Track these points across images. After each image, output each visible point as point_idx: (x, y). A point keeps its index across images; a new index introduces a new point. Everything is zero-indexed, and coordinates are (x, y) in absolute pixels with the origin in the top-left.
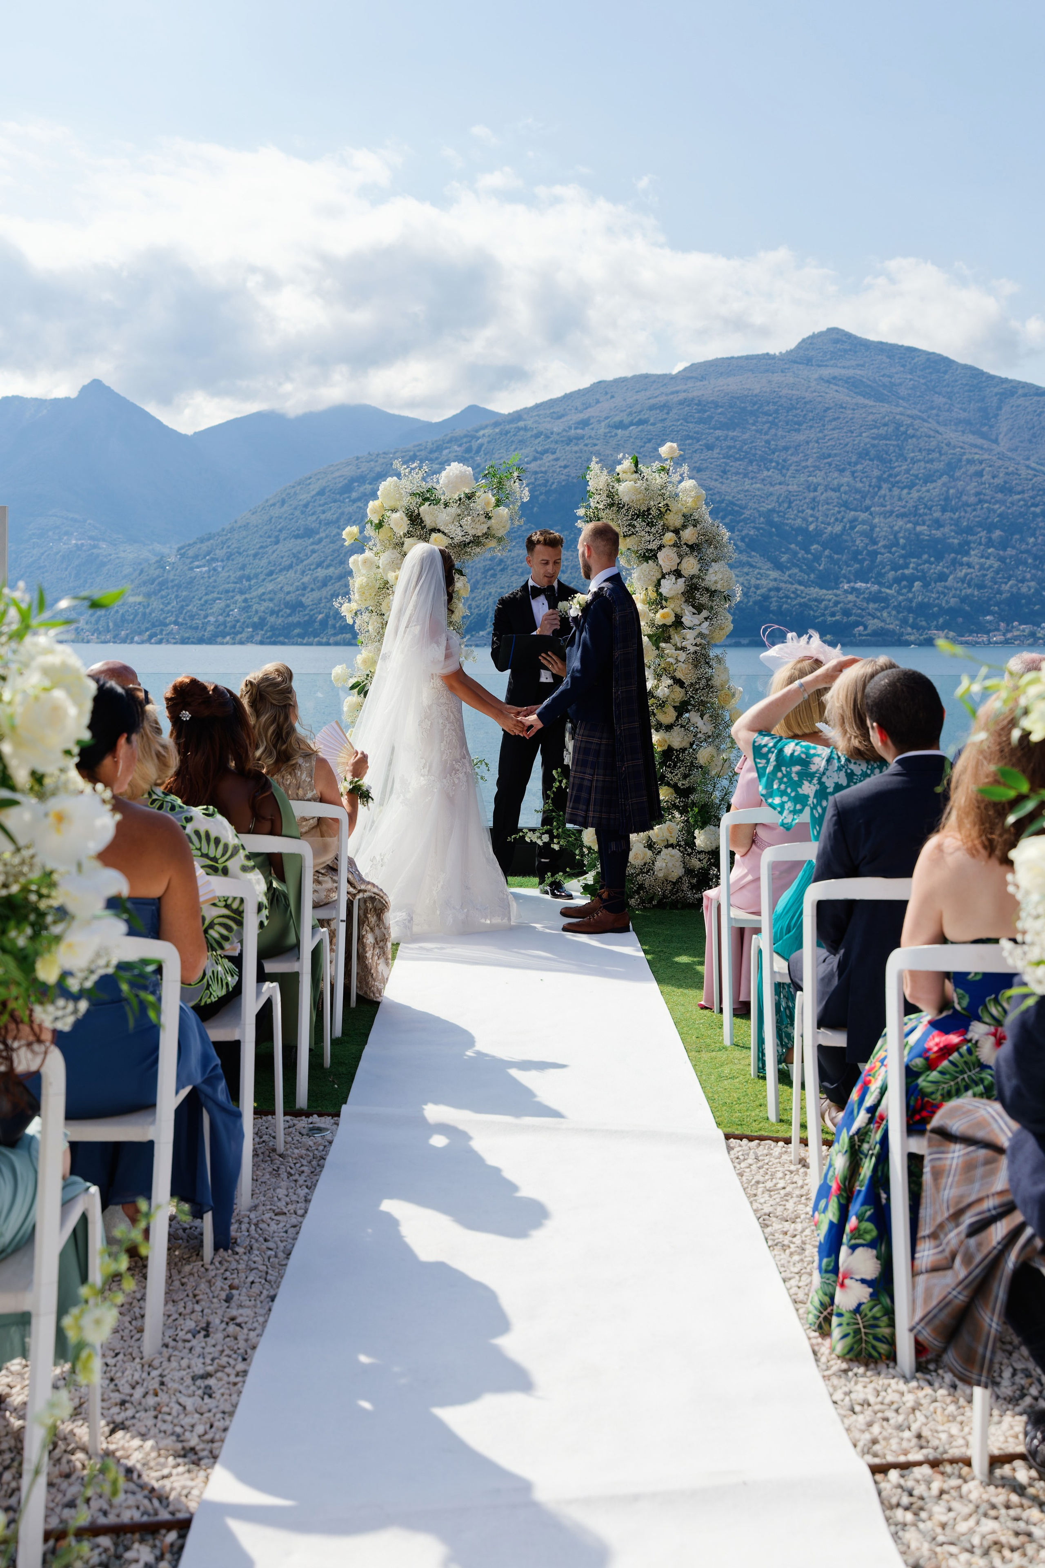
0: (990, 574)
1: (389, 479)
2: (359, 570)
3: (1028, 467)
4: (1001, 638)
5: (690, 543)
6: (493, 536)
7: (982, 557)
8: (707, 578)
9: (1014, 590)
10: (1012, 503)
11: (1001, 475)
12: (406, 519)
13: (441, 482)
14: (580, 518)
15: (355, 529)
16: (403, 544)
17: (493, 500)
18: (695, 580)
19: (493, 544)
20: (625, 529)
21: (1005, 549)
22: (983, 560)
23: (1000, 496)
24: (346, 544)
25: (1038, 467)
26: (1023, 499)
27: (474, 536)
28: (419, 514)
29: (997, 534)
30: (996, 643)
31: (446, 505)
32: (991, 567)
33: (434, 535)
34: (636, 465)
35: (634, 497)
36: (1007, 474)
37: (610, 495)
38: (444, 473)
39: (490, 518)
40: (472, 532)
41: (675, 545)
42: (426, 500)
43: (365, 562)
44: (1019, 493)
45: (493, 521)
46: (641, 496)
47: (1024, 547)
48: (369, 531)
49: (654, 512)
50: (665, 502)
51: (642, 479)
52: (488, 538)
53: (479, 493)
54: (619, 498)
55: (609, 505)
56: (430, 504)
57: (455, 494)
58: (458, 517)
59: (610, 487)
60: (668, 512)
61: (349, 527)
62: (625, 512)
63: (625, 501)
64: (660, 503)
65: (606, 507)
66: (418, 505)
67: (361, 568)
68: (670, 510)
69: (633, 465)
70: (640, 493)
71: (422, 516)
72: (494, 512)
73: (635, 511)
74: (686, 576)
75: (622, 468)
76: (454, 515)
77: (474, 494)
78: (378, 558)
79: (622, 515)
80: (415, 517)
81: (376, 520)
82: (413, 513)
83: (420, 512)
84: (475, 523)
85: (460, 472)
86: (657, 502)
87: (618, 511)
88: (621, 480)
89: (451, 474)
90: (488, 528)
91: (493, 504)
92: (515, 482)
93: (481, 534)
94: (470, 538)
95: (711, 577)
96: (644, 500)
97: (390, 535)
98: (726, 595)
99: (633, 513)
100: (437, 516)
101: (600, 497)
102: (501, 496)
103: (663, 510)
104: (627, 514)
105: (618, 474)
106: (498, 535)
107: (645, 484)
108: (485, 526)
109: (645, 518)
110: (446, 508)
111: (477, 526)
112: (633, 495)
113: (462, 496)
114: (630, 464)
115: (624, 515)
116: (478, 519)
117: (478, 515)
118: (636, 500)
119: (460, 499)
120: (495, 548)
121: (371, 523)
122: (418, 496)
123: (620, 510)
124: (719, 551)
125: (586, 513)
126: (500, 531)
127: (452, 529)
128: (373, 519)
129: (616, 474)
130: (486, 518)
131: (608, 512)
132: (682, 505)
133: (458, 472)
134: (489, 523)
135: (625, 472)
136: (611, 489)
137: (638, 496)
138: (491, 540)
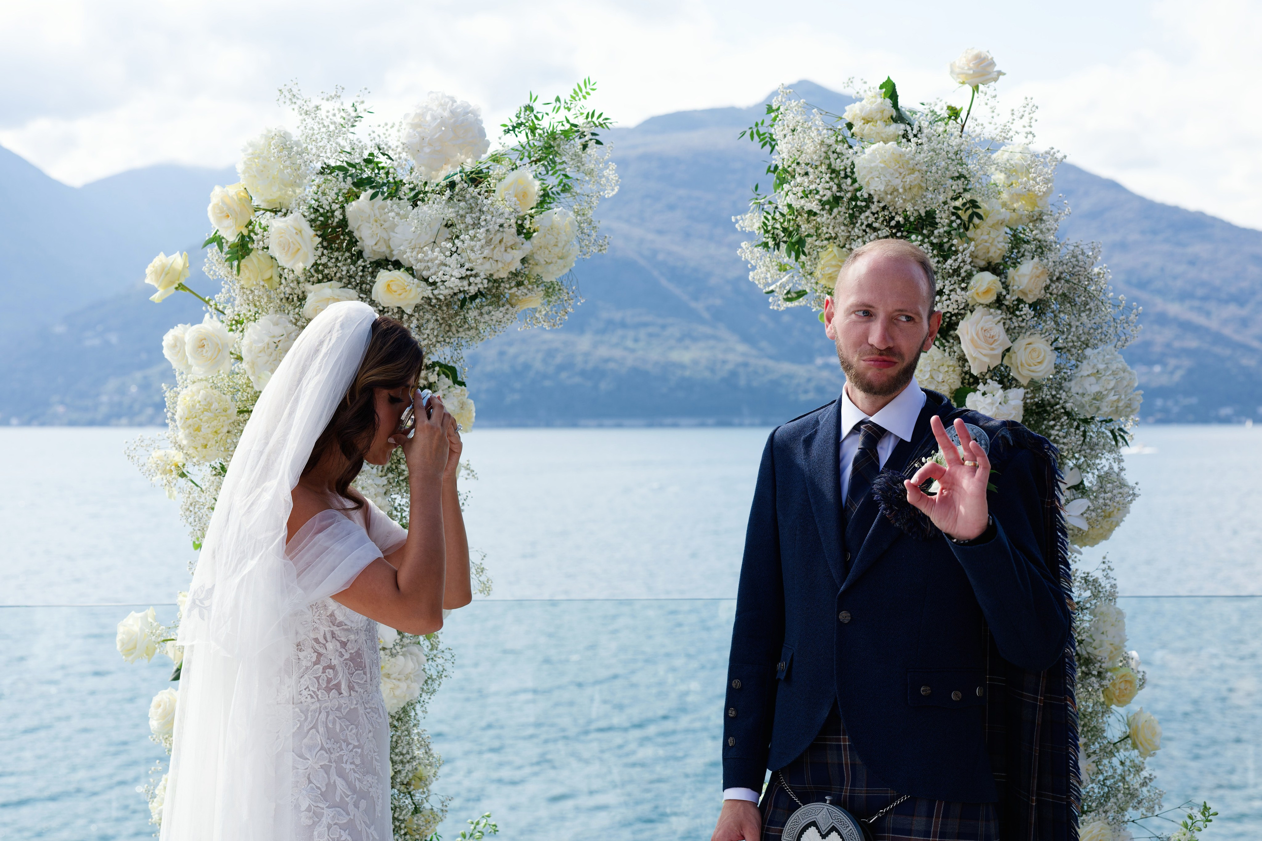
2: (188, 366)
5: (1031, 299)
6: (538, 281)
8: (1074, 387)
12: (311, 232)
13: (403, 137)
14: (750, 236)
15: (176, 260)
16: (302, 298)
17: (536, 188)
18: (1046, 394)
19: (531, 300)
24: (156, 298)
27: (487, 279)
28: (344, 223)
31: (415, 198)
33: (384, 276)
34: (895, 105)
35: (897, 182)
37: (835, 176)
39: (528, 236)
40: (484, 269)
41: (999, 302)
42: (360, 184)
43: (201, 344)
45: (535, 240)
46: (913, 179)
48: (215, 262)
49: (943, 218)
50: (968, 196)
51: (915, 136)
52: (519, 284)
53: (497, 170)
54: (856, 185)
55: (828, 202)
56: (373, 197)
57: (437, 170)
58: (447, 230)
59: (833, 157)
60: (976, 220)
61: (162, 256)
62: (871, 219)
63: (872, 192)
64: (955, 199)
65: (823, 209)
66: (341, 199)
67: (191, 361)
68: (980, 217)
69: (888, 102)
70: (912, 171)
71: (352, 225)
72: (537, 217)
73: (898, 218)
74: (1024, 382)
75: (861, 110)
76: (437, 226)
77: (481, 172)
78: (237, 334)
79: (864, 227)
80: (334, 228)
81: (231, 237)
82: (328, 218)
83: (348, 215)
84: (492, 246)
85: (451, 112)
86: (951, 194)
87: (852, 216)
88: (858, 138)
89: (428, 118)
90: (524, 261)
91: (535, 200)
92: (585, 147)
93: (504, 275)
94: (479, 284)
95: (1087, 385)
96: (921, 188)
97: (267, 275)
98: (1121, 429)
99: (893, 223)
100: (393, 227)
101: (811, 182)
102: (552, 181)
103: (965, 217)
104: (875, 225)
105: (850, 126)
106: (547, 279)
107: (925, 147)
108: (518, 255)
109: (923, 235)
110: (415, 205)
111: (497, 254)
112: (897, 175)
113: (457, 178)
114: (879, 100)
115: (869, 226)
116: (499, 236)
117: (501, 226)
118: (904, 188)
119: (452, 185)
120: (535, 310)
121: (218, 240)
122: (341, 175)
123: (857, 214)
124: (1097, 320)
125: (764, 223)
126: (551, 268)
127: (432, 260)
128: (222, 233)
129: (841, 125)
130: (519, 233)
131: (824, 219)
132: (1004, 205)
133: (446, 114)
134: (527, 247)
135: (866, 121)
136: (836, 163)
137: (908, 178)
138: (530, 291)
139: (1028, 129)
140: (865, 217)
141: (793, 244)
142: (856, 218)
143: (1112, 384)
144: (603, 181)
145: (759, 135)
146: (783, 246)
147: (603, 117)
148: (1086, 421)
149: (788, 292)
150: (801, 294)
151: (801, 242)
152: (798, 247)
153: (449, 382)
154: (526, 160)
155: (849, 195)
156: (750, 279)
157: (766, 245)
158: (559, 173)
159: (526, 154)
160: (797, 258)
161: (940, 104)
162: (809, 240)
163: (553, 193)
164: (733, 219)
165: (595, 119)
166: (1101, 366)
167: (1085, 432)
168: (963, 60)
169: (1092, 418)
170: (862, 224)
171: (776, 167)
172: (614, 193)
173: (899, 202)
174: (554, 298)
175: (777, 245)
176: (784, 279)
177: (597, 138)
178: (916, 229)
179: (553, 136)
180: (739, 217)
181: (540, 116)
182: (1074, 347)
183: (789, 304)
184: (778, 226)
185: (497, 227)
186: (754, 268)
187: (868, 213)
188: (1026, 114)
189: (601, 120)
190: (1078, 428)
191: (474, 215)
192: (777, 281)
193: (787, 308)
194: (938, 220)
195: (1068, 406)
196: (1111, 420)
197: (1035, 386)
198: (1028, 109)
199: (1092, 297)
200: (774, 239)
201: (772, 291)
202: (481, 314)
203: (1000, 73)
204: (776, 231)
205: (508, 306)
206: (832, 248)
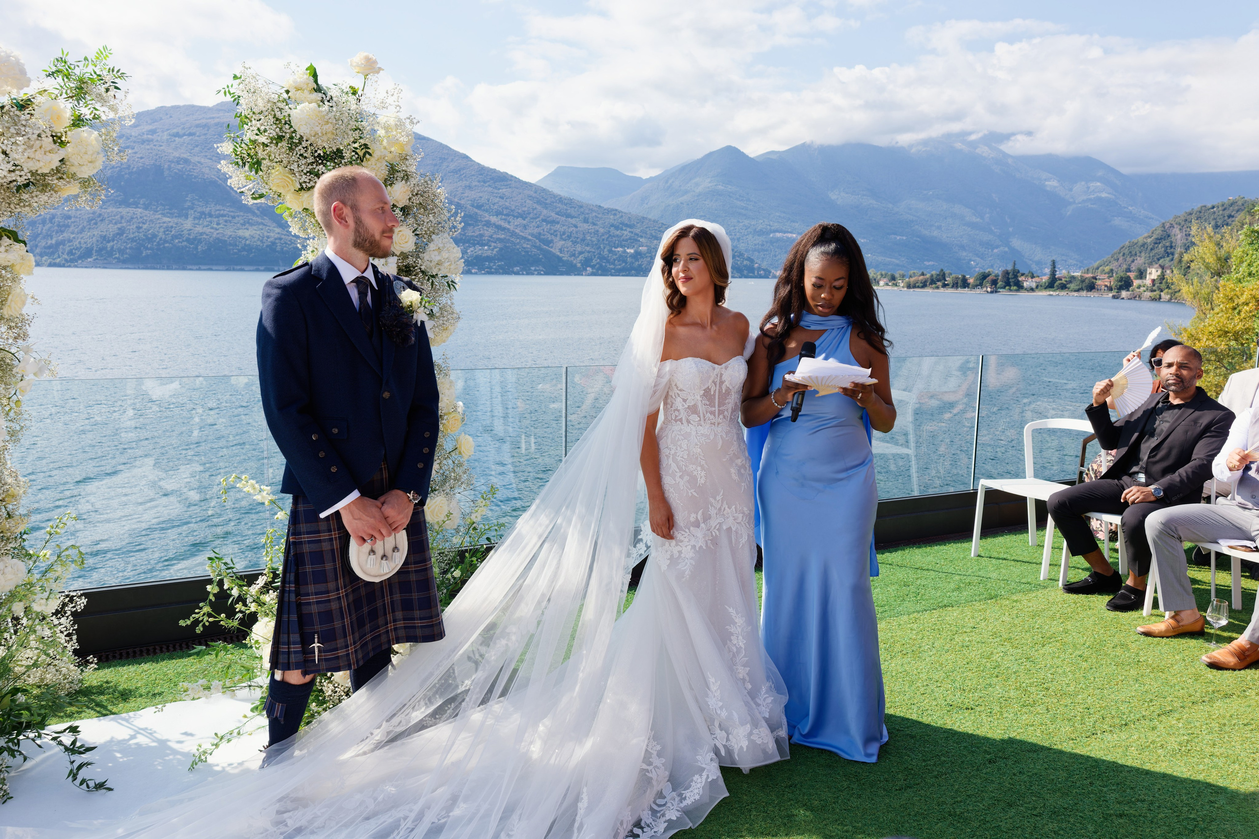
5: (401, 205)
6: (73, 176)
8: (426, 256)
14: (226, 157)
17: (68, 113)
18: (410, 261)
19: (73, 189)
20: (304, 178)
27: (33, 174)
34: (316, 81)
35: (318, 129)
37: (278, 122)
40: (27, 166)
45: (69, 148)
46: (327, 128)
49: (347, 153)
50: (362, 141)
51: (329, 101)
52: (61, 178)
53: (39, 99)
54: (292, 129)
55: (275, 139)
59: (276, 110)
60: (367, 156)
62: (302, 151)
63: (302, 134)
64: (354, 142)
65: (271, 143)
68: (370, 154)
69: (311, 78)
70: (327, 123)
72: (69, 134)
73: (319, 152)
74: (398, 253)
75: (294, 82)
77: (29, 100)
79: (298, 156)
84: (34, 150)
86: (352, 139)
87: (291, 149)
88: (293, 100)
90: (62, 161)
91: (68, 123)
92: (107, 90)
93: (46, 171)
94: (25, 175)
95: (433, 256)
96: (333, 134)
98: (452, 281)
99: (316, 154)
101: (262, 125)
103: (361, 154)
104: (305, 155)
105: (287, 92)
106: (81, 176)
107: (334, 109)
108: (56, 157)
109: (335, 163)
111: (38, 156)
112: (317, 124)
115: (302, 155)
116: (38, 143)
117: (39, 136)
118: (322, 133)
120: (76, 197)
123: (294, 147)
124: (439, 219)
125: (234, 149)
126: (84, 168)
129: (282, 91)
130: (55, 142)
131: (272, 149)
132: (385, 148)
134: (62, 153)
135: (298, 89)
136: (278, 114)
137: (325, 127)
138: (69, 182)
139: (397, 103)
140: (300, 149)
141: (254, 164)
142: (293, 150)
143: (447, 256)
145: (230, 94)
146: (247, 165)
147: (120, 72)
148: (433, 276)
149: (253, 194)
150: (261, 196)
151: (259, 163)
152: (257, 165)
153: (11, 242)
154: (64, 96)
155: (288, 136)
156: (228, 184)
157: (237, 163)
158: (90, 106)
159: (64, 91)
160: (256, 173)
161: (345, 85)
162: (264, 162)
163: (86, 119)
164: (215, 146)
165: (115, 73)
166: (441, 245)
167: (433, 282)
168: (358, 58)
169: (437, 275)
170: (297, 154)
171: (241, 115)
172: (132, 123)
173: (320, 143)
174: (89, 189)
175: (244, 164)
176: (251, 186)
177: (116, 85)
178: (331, 159)
179: (82, 81)
180: (219, 145)
181: (72, 67)
182: (427, 234)
183: (255, 201)
184: (244, 152)
185: (35, 136)
186: (231, 177)
187: (300, 147)
188: (395, 94)
189: (119, 74)
190: (428, 280)
191: (16, 127)
192: (246, 186)
193: (254, 204)
194: (344, 155)
195: (423, 268)
196: (447, 276)
197: (404, 256)
198: (396, 91)
199: (436, 206)
200: (242, 160)
201: (242, 192)
202: (32, 197)
203: (380, 69)
204: (243, 155)
205: (52, 192)
206: (279, 168)
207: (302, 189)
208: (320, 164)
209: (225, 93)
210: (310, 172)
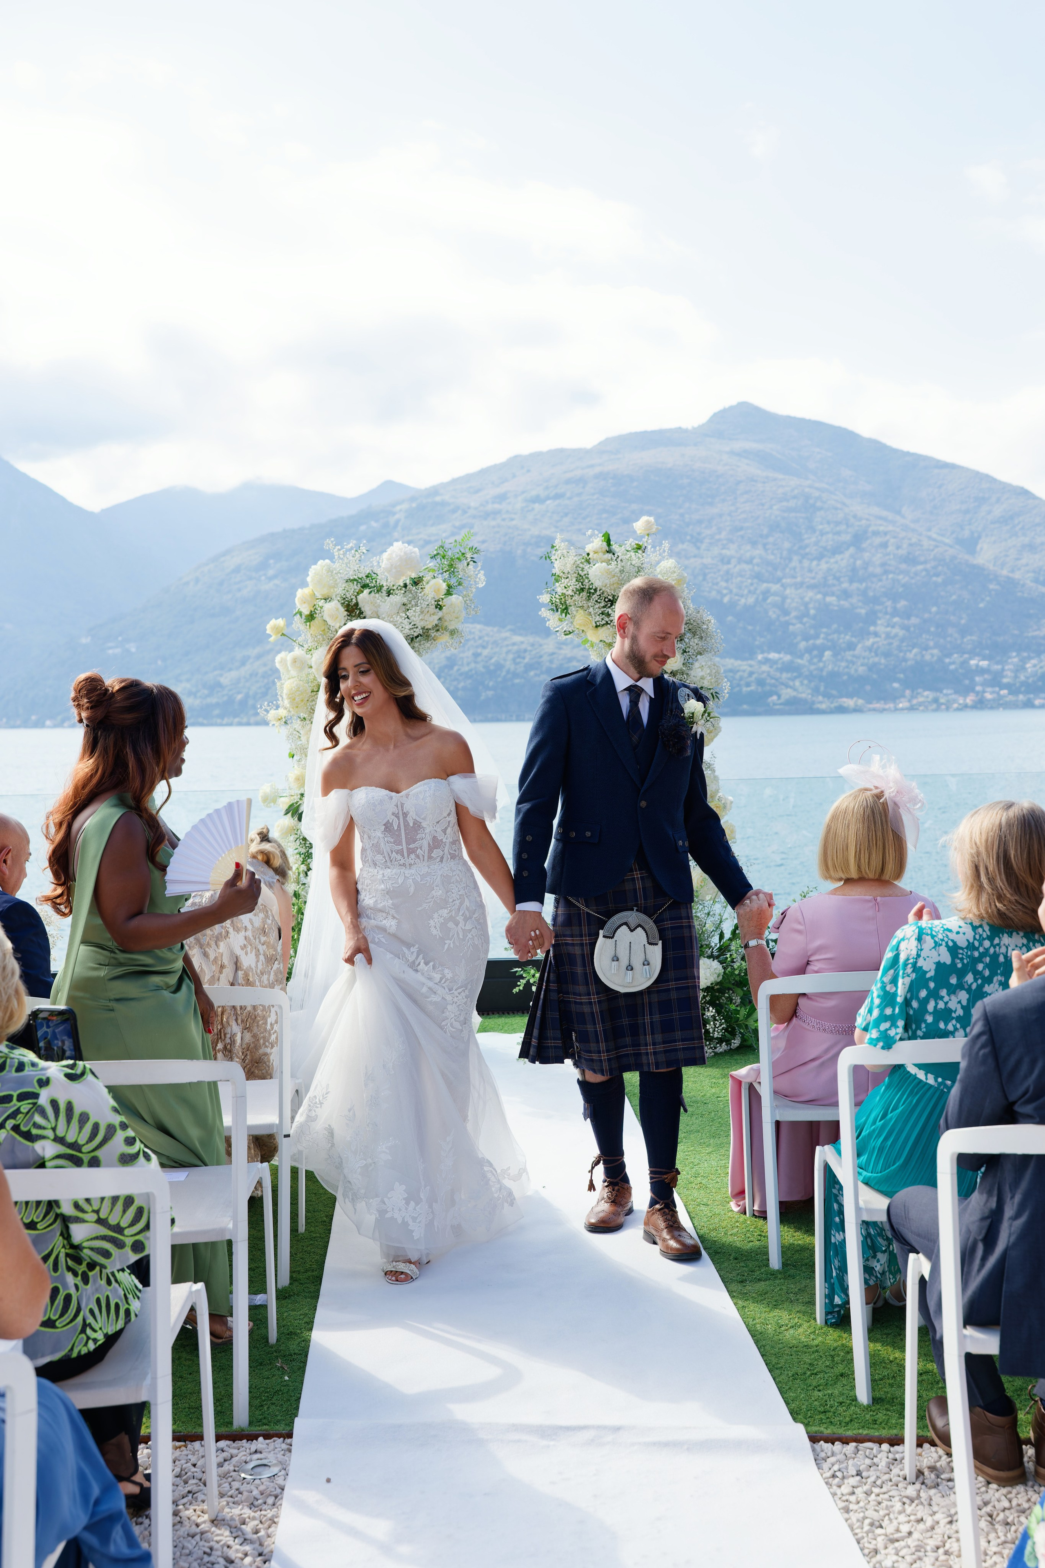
0: (896, 643)
1: (320, 562)
2: (288, 671)
3: (930, 538)
4: (907, 704)
6: (446, 629)
7: (888, 626)
8: (692, 673)
9: (919, 658)
10: (916, 574)
11: (905, 546)
12: (343, 610)
13: (383, 565)
14: (543, 605)
15: (281, 622)
17: (444, 586)
19: (444, 637)
20: (598, 618)
21: (909, 618)
22: (889, 629)
23: (903, 566)
25: (939, 538)
26: (925, 570)
27: (423, 628)
28: (357, 604)
29: (902, 604)
30: (902, 709)
31: (389, 594)
32: (896, 635)
34: (609, 545)
35: (607, 581)
36: (911, 545)
37: (580, 578)
38: (385, 556)
39: (441, 609)
40: (420, 624)
42: (364, 586)
43: (295, 661)
44: (922, 563)
45: (444, 610)
46: (615, 579)
47: (926, 616)
48: (298, 623)
51: (615, 560)
52: (438, 630)
53: (426, 576)
54: (590, 583)
55: (578, 590)
56: (370, 593)
57: (399, 579)
58: (404, 607)
59: (579, 570)
61: (274, 620)
62: (597, 598)
63: (597, 586)
65: (575, 593)
66: (356, 594)
67: (290, 668)
69: (605, 544)
70: (614, 576)
71: (360, 605)
72: (444, 600)
73: (609, 597)
74: (669, 672)
75: (592, 548)
76: (399, 605)
77: (420, 577)
78: (309, 656)
79: (594, 602)
80: (352, 607)
81: (306, 612)
82: (349, 602)
83: (358, 600)
84: (424, 614)
85: (405, 553)
87: (589, 598)
88: (591, 561)
89: (394, 556)
90: (440, 619)
91: (444, 591)
92: (468, 565)
93: (430, 627)
94: (418, 631)
95: (696, 673)
97: (322, 629)
98: (716, 693)
99: (607, 600)
100: (379, 606)
101: (569, 581)
102: (453, 581)
104: (599, 601)
105: (588, 554)
106: (451, 627)
107: (620, 565)
108: (436, 618)
110: (389, 596)
111: (426, 617)
112: (606, 578)
113: (408, 582)
114: (600, 543)
115: (597, 601)
116: (427, 610)
117: (428, 605)
118: (611, 584)
119: (405, 586)
121: (301, 614)
122: (355, 583)
123: (590, 596)
125: (550, 599)
126: (452, 623)
127: (397, 621)
128: (302, 610)
129: (585, 555)
130: (436, 607)
131: (576, 598)
133: (402, 554)
134: (440, 614)
135: (596, 552)
136: (580, 572)
137: (612, 580)
138: (443, 633)
140: (595, 597)
141: (564, 610)
142: (591, 598)
143: (708, 671)
144: (478, 580)
145: (549, 558)
146: (560, 610)
147: (477, 548)
149: (564, 631)
150: (570, 632)
151: (566, 608)
152: (566, 610)
154: (441, 572)
155: (587, 587)
157: (553, 610)
158: (455, 577)
159: (441, 568)
160: (566, 616)
162: (570, 608)
163: (453, 587)
165: (473, 550)
166: (703, 664)
168: (642, 522)
170: (593, 600)
173: (609, 591)
174: (455, 636)
175: (557, 610)
176: (562, 626)
177: (474, 559)
179: (452, 559)
180: (539, 596)
181: (447, 550)
182: (693, 655)
183: (567, 637)
184: (558, 600)
185: (426, 606)
186: (549, 620)
187: (595, 595)
189: (475, 551)
191: (415, 600)
192: (559, 626)
199: (703, 631)
200: (556, 607)
201: (557, 630)
202: (420, 645)
204: (556, 604)
205: (432, 640)
206: (581, 611)
207: (597, 626)
208: (609, 607)
209: (546, 558)
210: (602, 613)
